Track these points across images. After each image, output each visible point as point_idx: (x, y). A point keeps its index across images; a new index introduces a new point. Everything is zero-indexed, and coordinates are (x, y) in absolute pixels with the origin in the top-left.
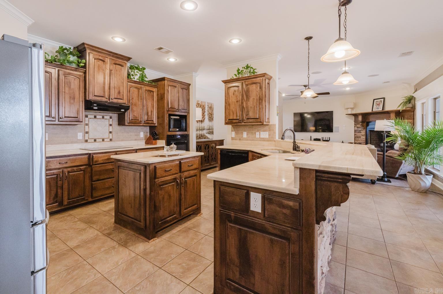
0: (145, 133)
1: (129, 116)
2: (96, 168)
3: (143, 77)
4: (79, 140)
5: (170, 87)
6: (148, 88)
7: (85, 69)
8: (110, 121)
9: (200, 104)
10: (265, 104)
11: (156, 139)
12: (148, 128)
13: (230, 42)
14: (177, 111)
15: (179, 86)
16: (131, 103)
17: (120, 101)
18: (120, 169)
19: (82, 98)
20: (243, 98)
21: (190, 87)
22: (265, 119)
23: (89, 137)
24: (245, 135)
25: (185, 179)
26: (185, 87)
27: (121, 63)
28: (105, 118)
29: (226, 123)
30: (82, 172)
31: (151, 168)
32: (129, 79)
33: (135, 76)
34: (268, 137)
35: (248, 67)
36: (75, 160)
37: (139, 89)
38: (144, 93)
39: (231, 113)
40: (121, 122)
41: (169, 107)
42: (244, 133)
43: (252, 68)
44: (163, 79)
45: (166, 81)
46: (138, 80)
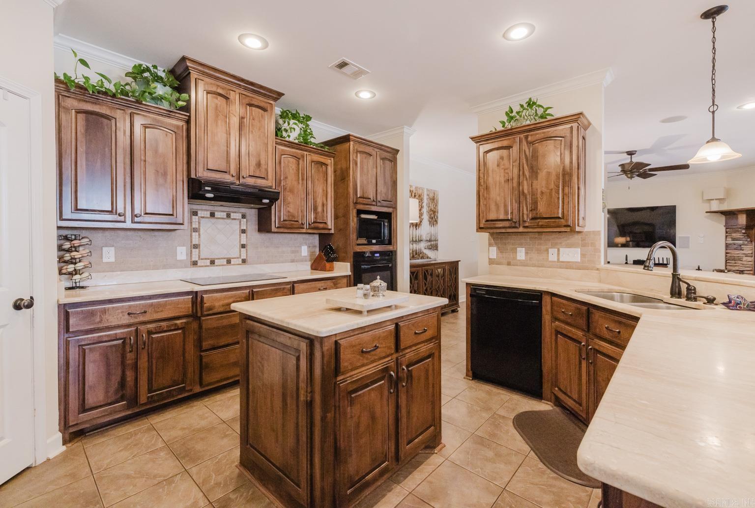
0: (310, 247)
1: (279, 213)
2: (209, 322)
3: (307, 135)
4: (181, 261)
5: (359, 155)
6: (316, 158)
7: (188, 114)
8: (242, 222)
9: (414, 191)
10: (578, 184)
11: (331, 260)
12: (317, 237)
13: (504, 36)
14: (374, 203)
15: (378, 153)
16: (283, 186)
17: (260, 182)
18: (252, 338)
19: (183, 174)
20: (521, 173)
21: (399, 156)
22: (578, 220)
23: (199, 256)
24: (521, 254)
25: (408, 366)
26: (388, 155)
27: (262, 104)
28: (232, 217)
29: (480, 229)
30: (180, 331)
31: (325, 349)
32: (279, 138)
33: (291, 132)
34: (579, 261)
35: (531, 104)
36: (165, 305)
37: (299, 159)
38: (309, 167)
39: (493, 207)
40: (264, 226)
41: (359, 196)
42: (518, 249)
43: (540, 106)
44: (346, 139)
45: (352, 143)
46: (296, 141)
